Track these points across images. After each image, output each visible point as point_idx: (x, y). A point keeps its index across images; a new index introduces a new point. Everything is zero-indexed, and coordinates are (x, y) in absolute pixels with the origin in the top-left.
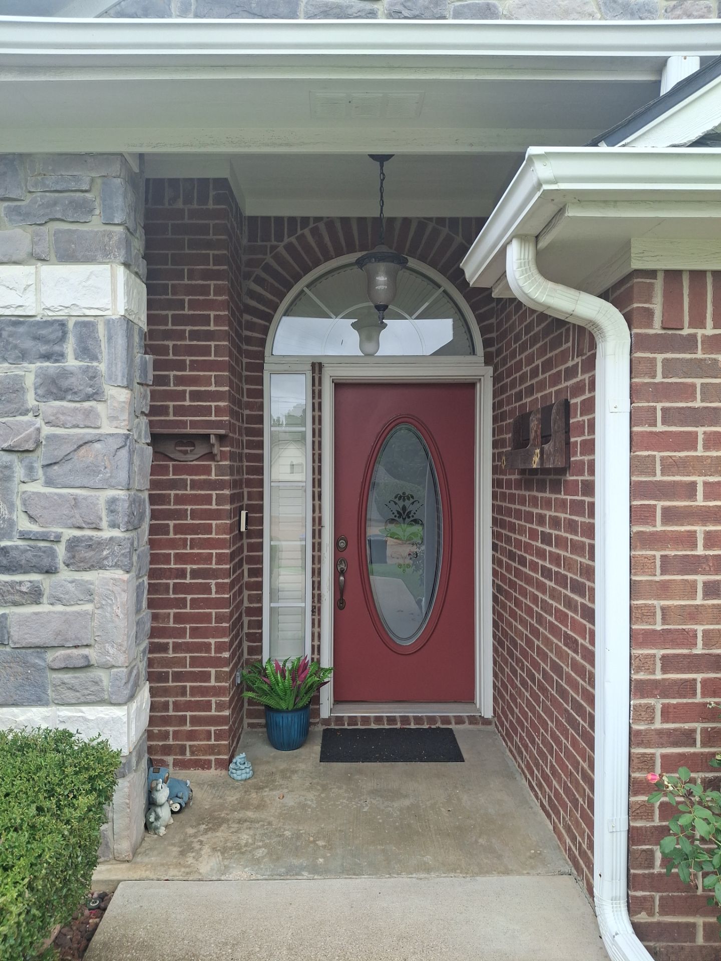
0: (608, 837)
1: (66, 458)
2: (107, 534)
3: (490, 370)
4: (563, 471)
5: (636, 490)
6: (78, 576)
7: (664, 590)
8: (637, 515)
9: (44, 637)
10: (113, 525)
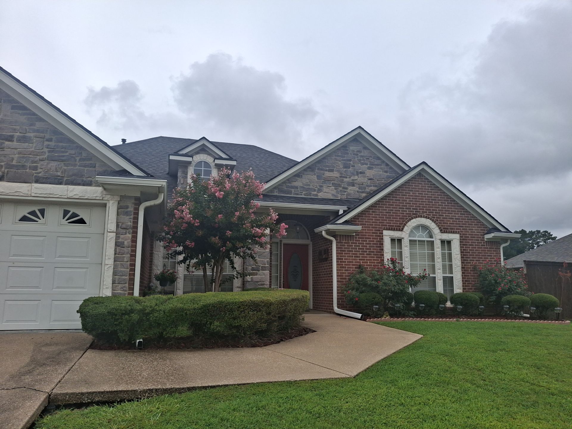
0: (335, 299)
1: (262, 254)
2: (267, 266)
3: (312, 242)
4: (328, 258)
5: (337, 259)
6: (262, 271)
7: (340, 270)
8: (337, 262)
9: (258, 280)
10: (268, 264)
